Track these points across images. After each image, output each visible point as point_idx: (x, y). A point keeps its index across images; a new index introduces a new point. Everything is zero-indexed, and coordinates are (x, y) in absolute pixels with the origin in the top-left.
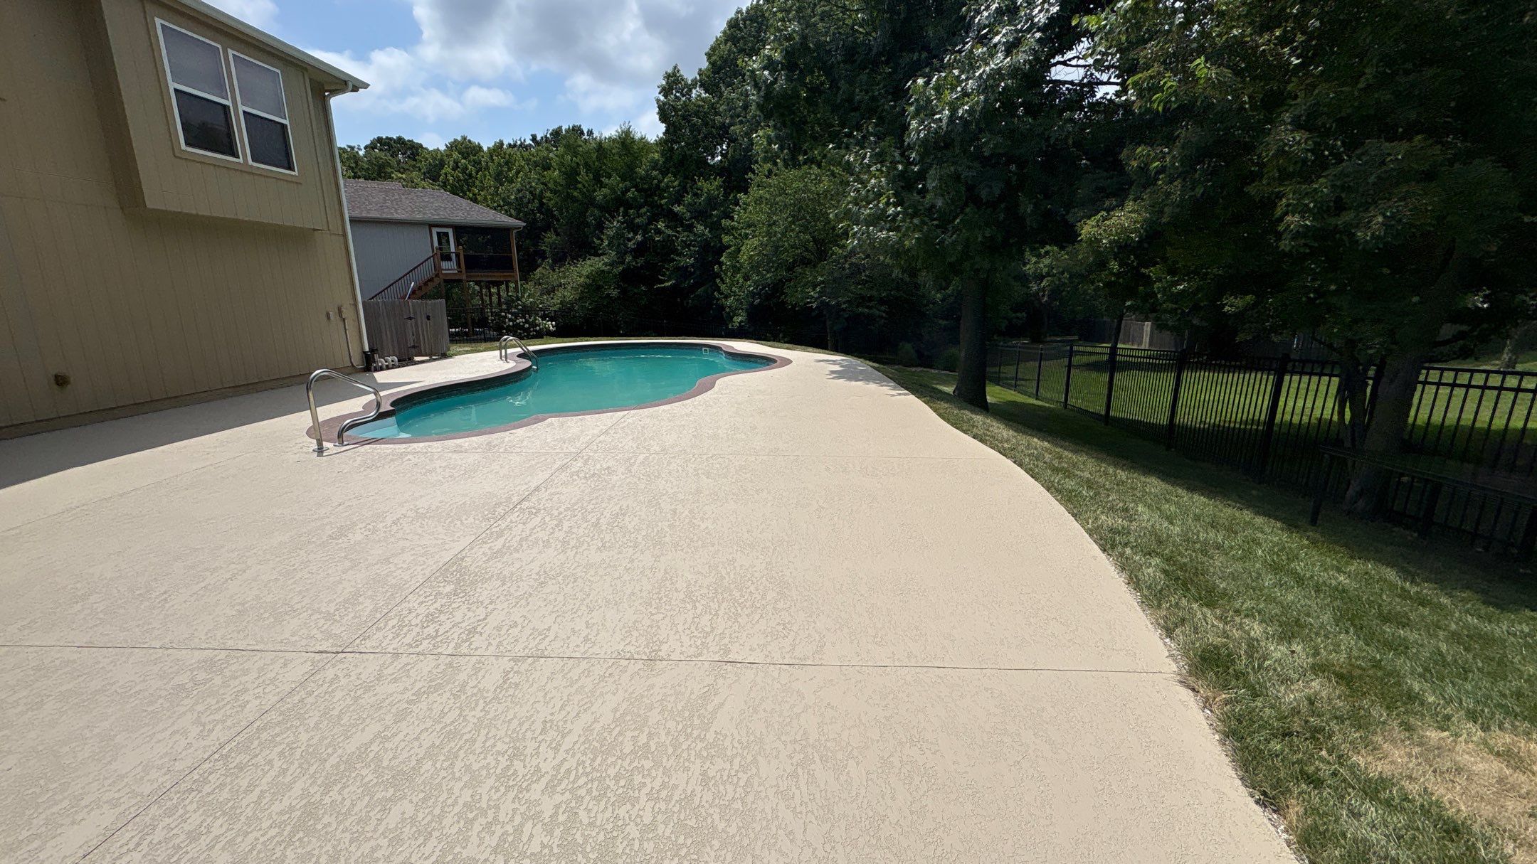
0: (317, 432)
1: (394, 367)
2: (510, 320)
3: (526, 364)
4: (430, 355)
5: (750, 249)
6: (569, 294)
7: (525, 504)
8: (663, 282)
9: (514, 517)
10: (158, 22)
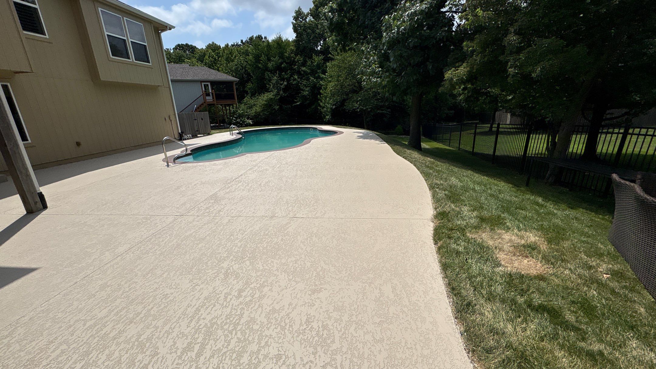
0: (167, 160)
1: (190, 139)
2: (234, 120)
3: (240, 136)
4: (204, 134)
5: (331, 86)
6: (258, 109)
7: (237, 180)
8: (296, 102)
9: (233, 183)
10: (100, 9)
